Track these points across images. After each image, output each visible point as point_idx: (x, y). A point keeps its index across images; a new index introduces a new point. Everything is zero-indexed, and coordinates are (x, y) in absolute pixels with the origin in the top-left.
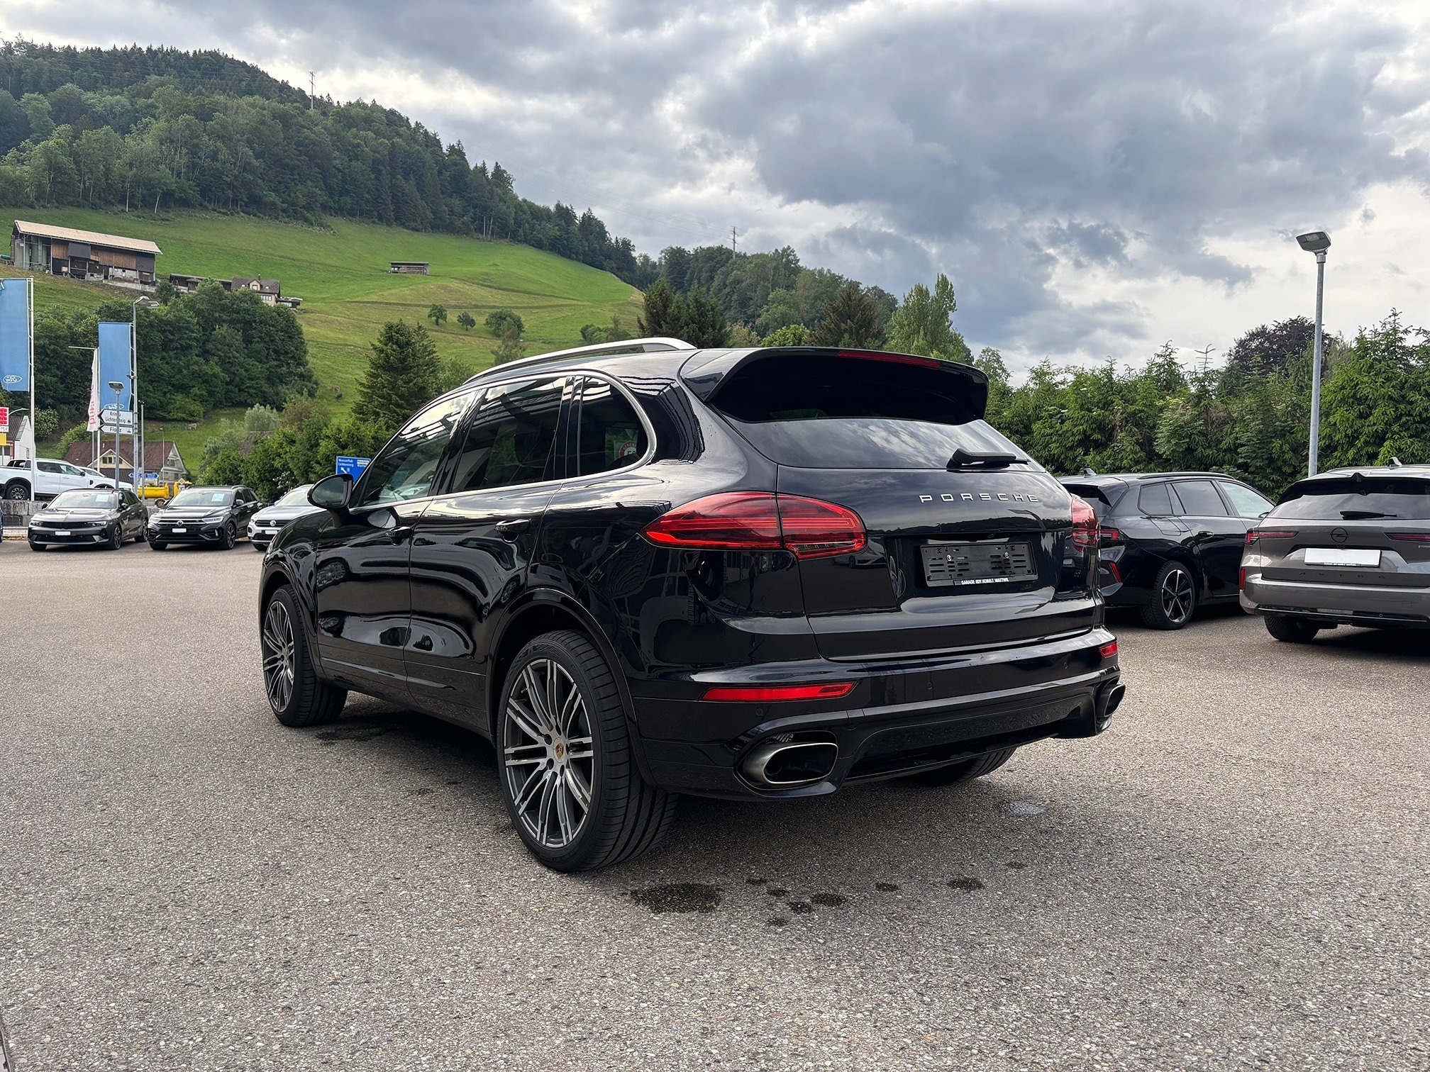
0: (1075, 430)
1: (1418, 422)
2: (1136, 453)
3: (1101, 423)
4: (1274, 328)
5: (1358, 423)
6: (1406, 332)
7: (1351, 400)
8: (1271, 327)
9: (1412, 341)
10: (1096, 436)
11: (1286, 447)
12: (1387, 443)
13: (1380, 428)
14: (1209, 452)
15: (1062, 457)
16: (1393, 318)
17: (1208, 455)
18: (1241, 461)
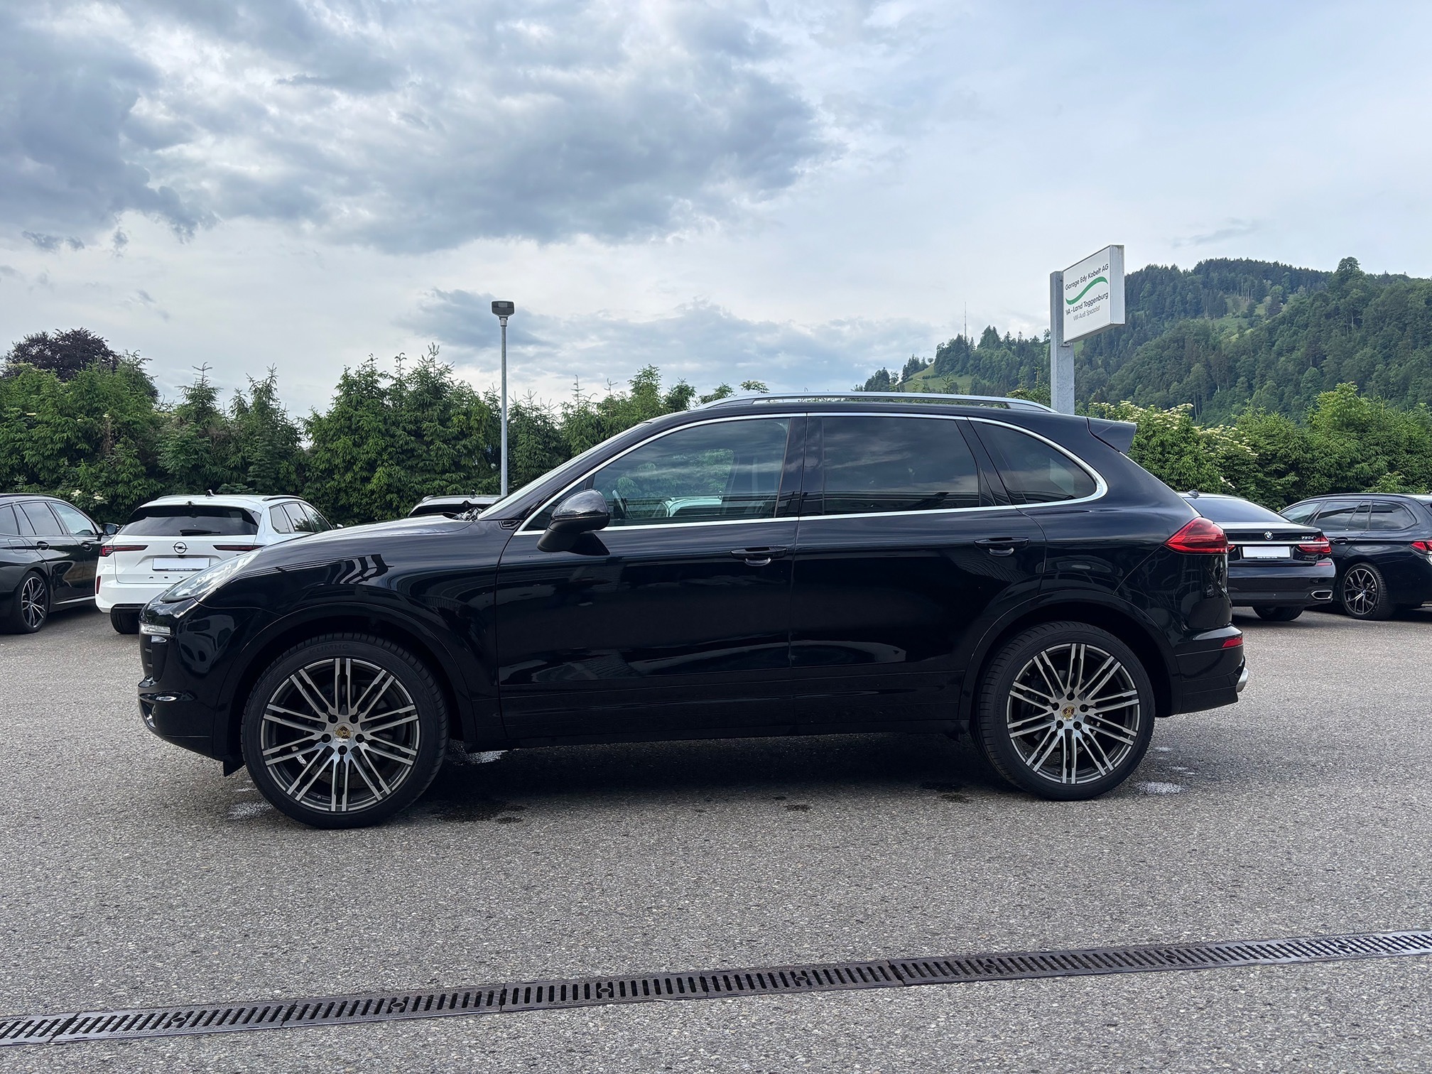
0: (57, 436)
1: (400, 453)
2: (136, 466)
3: (87, 432)
4: (55, 336)
5: (355, 450)
6: (381, 375)
7: (346, 430)
8: (52, 335)
9: (384, 384)
10: (83, 446)
11: (292, 468)
12: (379, 469)
13: (373, 456)
14: (215, 469)
15: (39, 466)
16: (370, 362)
17: (217, 473)
18: (249, 479)
